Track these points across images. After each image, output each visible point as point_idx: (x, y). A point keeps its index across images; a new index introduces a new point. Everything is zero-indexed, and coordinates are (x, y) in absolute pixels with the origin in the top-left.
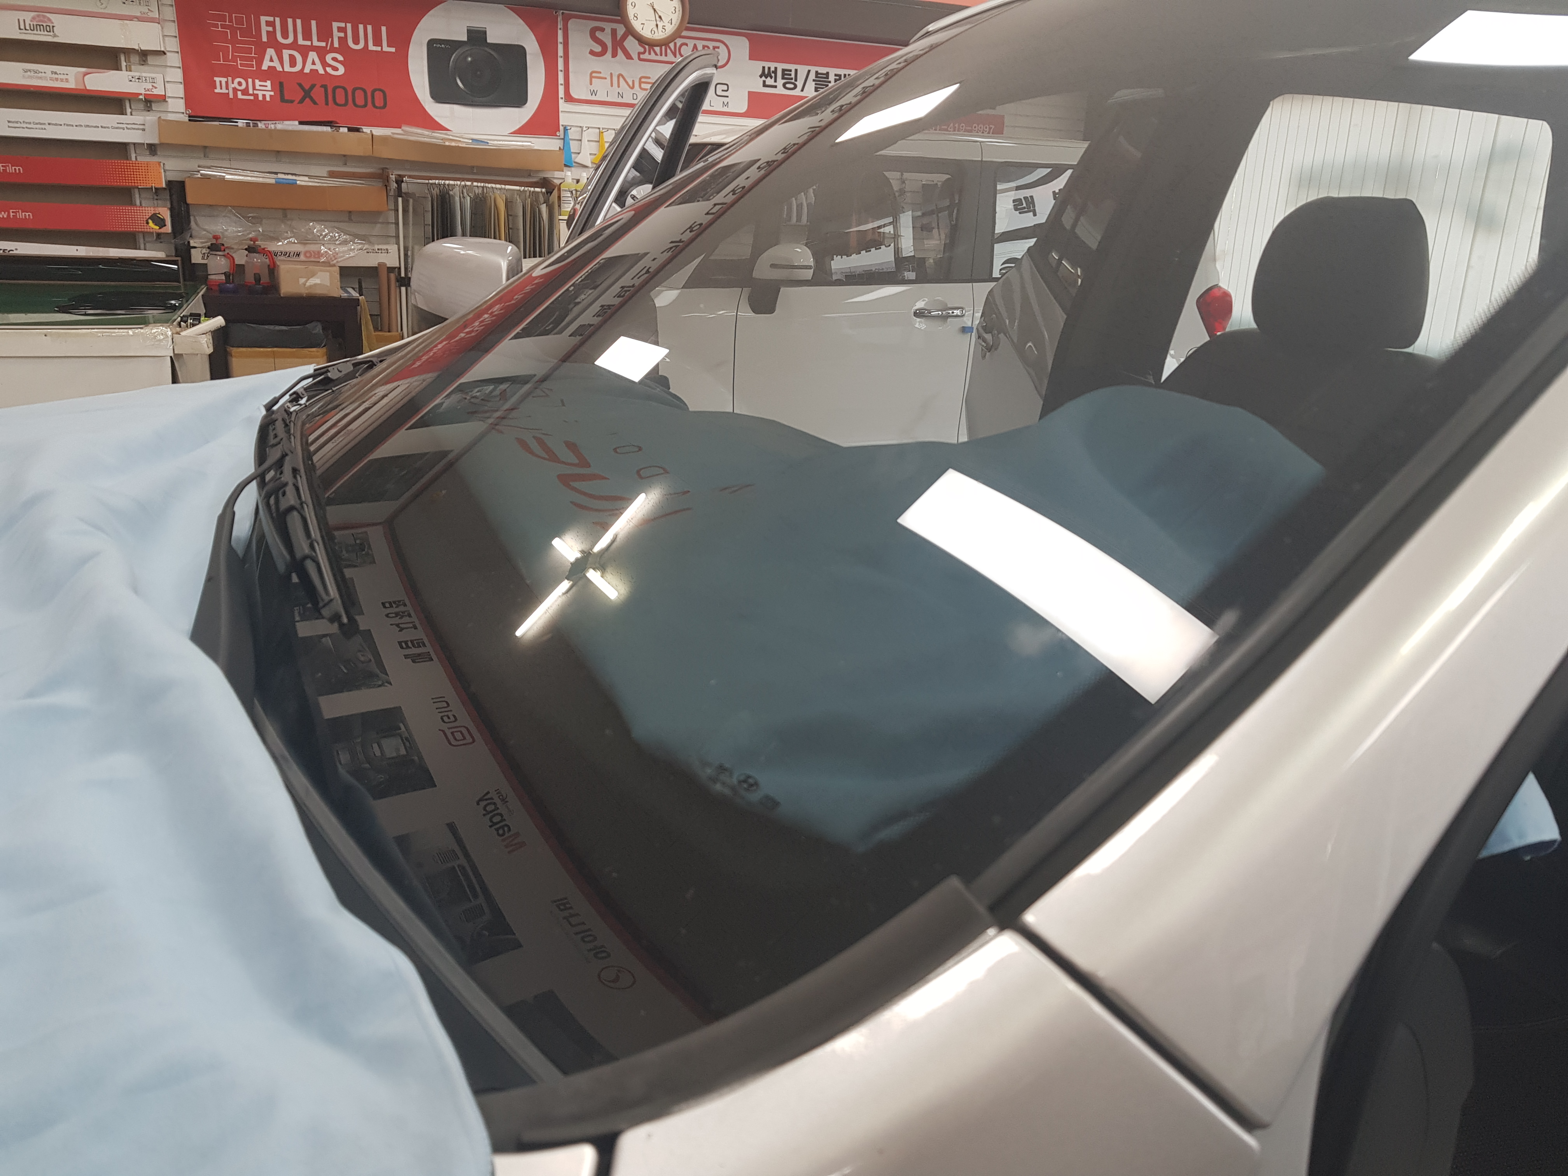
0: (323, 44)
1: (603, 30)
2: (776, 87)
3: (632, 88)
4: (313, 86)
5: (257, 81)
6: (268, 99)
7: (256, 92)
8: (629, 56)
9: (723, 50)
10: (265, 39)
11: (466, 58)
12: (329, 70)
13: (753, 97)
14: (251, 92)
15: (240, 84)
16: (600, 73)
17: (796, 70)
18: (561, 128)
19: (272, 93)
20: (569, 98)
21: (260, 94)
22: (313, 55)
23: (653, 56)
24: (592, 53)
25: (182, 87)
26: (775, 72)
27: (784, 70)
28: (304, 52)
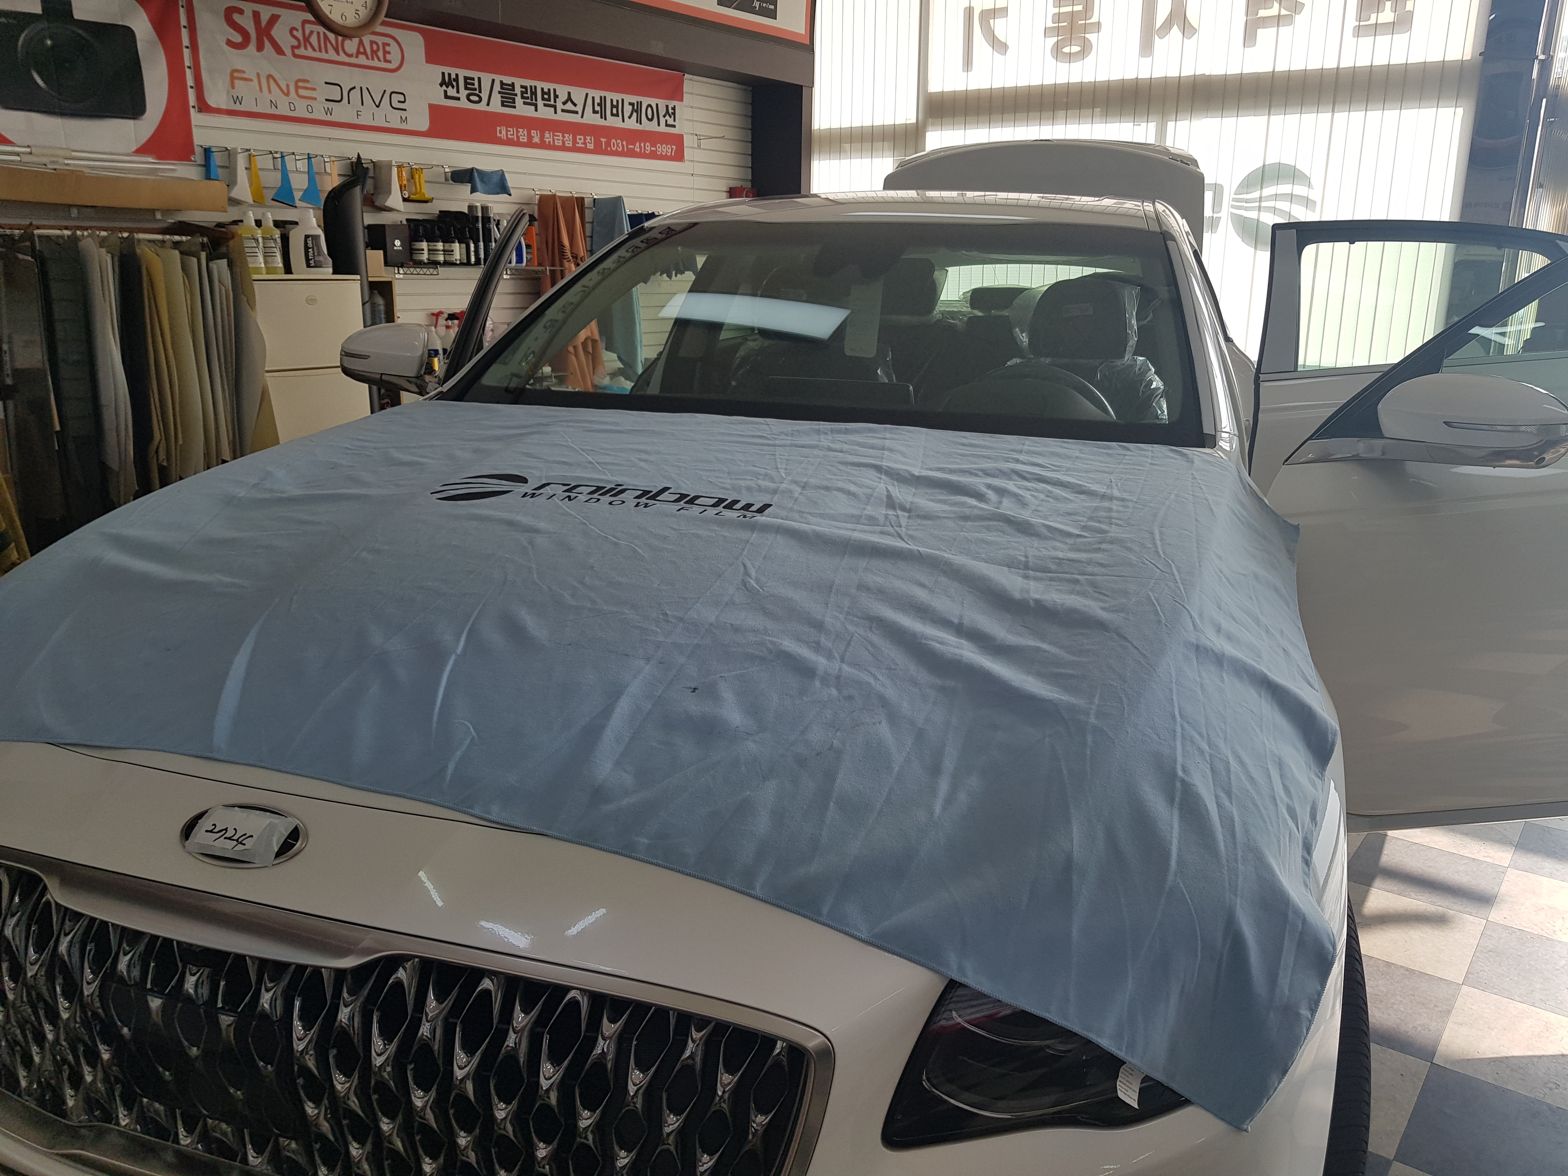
1: (241, 12)
2: (458, 99)
3: (287, 94)
8: (279, 51)
9: (393, 48)
11: (42, 41)
13: (434, 109)
16: (244, 72)
17: (479, 79)
18: (198, 151)
20: (204, 107)
23: (310, 53)
24: (230, 43)
26: (457, 79)
27: (466, 78)
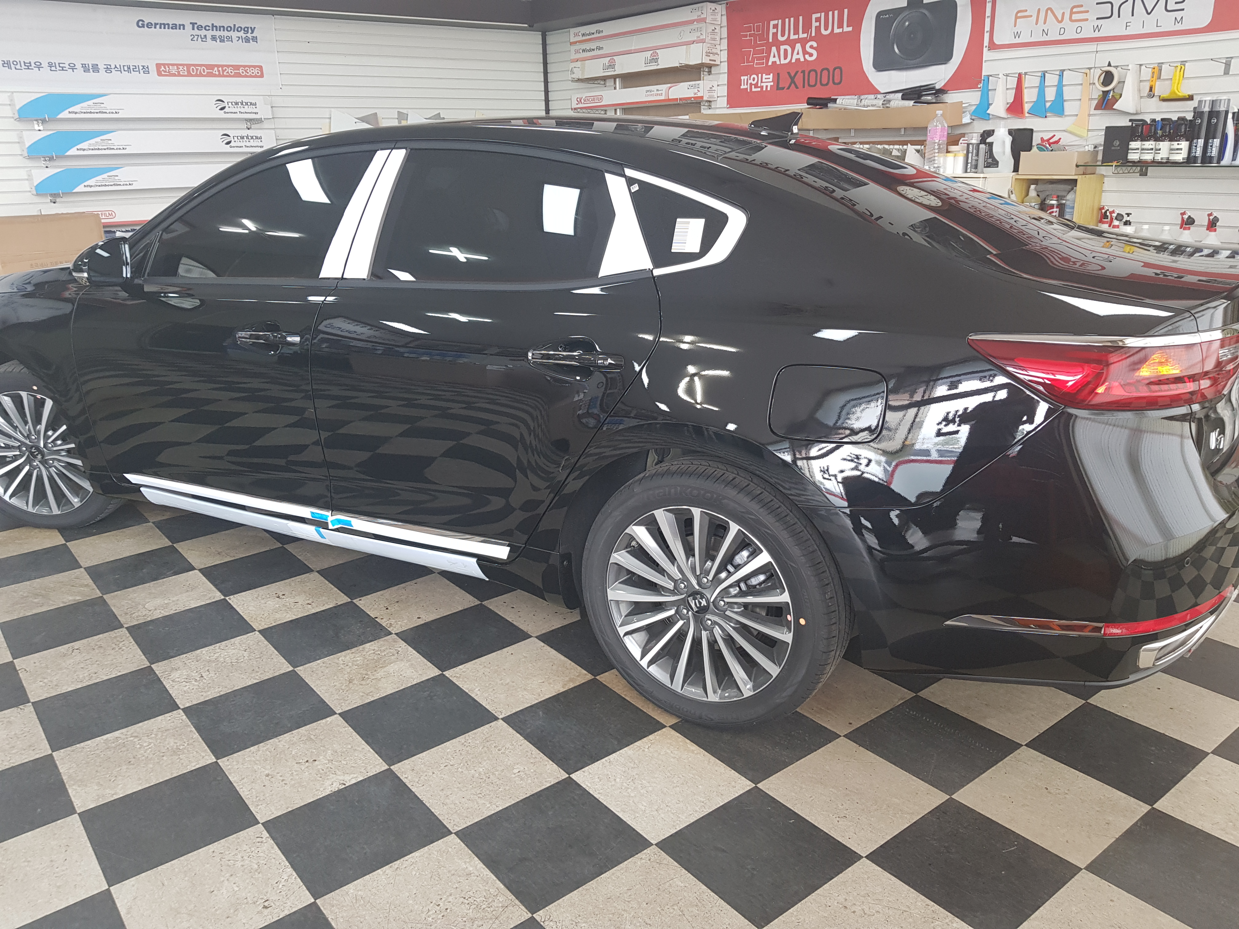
0: (805, 35)
3: (1061, 21)
4: (797, 72)
5: (764, 75)
6: (769, 89)
7: (762, 84)
10: (771, 40)
11: (904, 24)
12: (807, 56)
14: (759, 85)
15: (754, 79)
16: (1026, 11)
18: (983, 79)
19: (772, 84)
20: (993, 46)
21: (764, 85)
22: (798, 46)
25: (726, 87)
28: (792, 44)
